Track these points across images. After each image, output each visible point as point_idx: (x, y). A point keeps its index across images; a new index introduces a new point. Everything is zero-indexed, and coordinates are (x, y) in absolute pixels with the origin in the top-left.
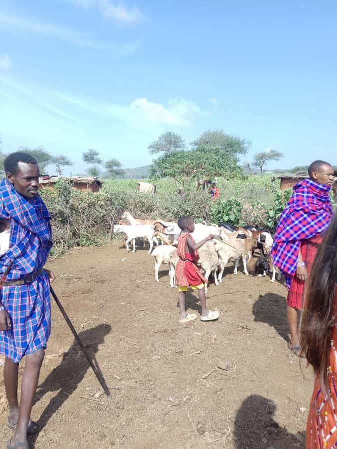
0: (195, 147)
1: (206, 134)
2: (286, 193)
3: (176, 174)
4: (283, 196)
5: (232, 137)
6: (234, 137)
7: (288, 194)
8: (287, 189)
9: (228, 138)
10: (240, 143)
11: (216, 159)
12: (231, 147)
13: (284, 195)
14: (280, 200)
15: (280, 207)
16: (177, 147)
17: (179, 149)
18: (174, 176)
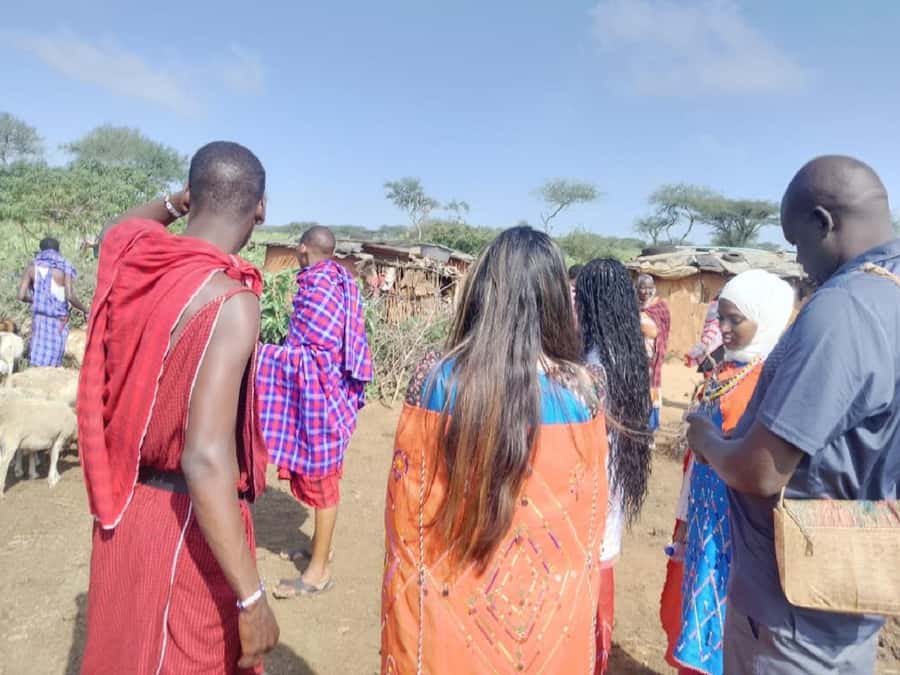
0: (74, 157)
1: (100, 130)
2: (280, 280)
3: (27, 219)
4: (275, 285)
5: (161, 146)
6: (165, 148)
7: (284, 282)
8: (282, 272)
9: (151, 146)
10: (180, 160)
11: (127, 191)
12: (160, 166)
13: (277, 283)
14: (268, 293)
15: (269, 306)
16: (25, 151)
17: (30, 158)
18: (22, 222)
